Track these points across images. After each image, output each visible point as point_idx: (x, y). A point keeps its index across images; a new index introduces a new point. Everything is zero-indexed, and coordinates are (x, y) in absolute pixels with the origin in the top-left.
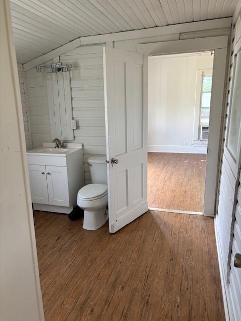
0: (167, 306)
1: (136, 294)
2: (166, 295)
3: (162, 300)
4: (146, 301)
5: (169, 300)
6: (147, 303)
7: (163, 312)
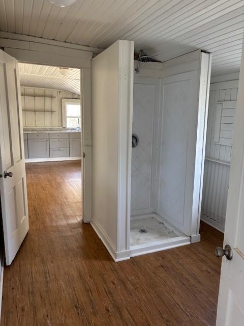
0: (58, 312)
1: (91, 310)
2: (63, 322)
3: (65, 315)
4: (78, 308)
5: (58, 318)
6: (77, 307)
7: (60, 305)
